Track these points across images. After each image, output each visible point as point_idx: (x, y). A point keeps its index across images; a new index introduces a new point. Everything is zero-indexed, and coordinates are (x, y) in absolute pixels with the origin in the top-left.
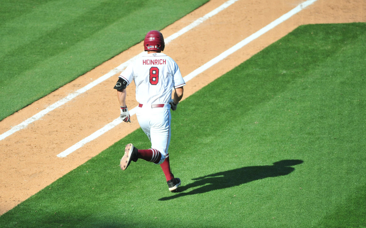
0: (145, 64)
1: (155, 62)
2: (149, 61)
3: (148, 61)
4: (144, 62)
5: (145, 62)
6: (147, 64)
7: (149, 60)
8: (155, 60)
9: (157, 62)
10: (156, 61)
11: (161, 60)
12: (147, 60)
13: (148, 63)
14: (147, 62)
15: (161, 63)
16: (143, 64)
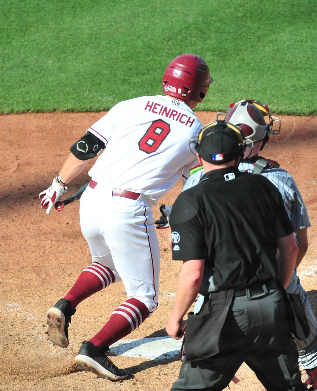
0: (150, 111)
1: (172, 114)
2: (159, 108)
3: (157, 106)
4: (148, 105)
5: (151, 107)
6: (153, 111)
7: (160, 105)
8: (173, 111)
9: (174, 115)
10: (174, 113)
11: (184, 116)
12: (156, 104)
13: (155, 110)
14: (155, 108)
15: (182, 120)
16: (146, 109)
